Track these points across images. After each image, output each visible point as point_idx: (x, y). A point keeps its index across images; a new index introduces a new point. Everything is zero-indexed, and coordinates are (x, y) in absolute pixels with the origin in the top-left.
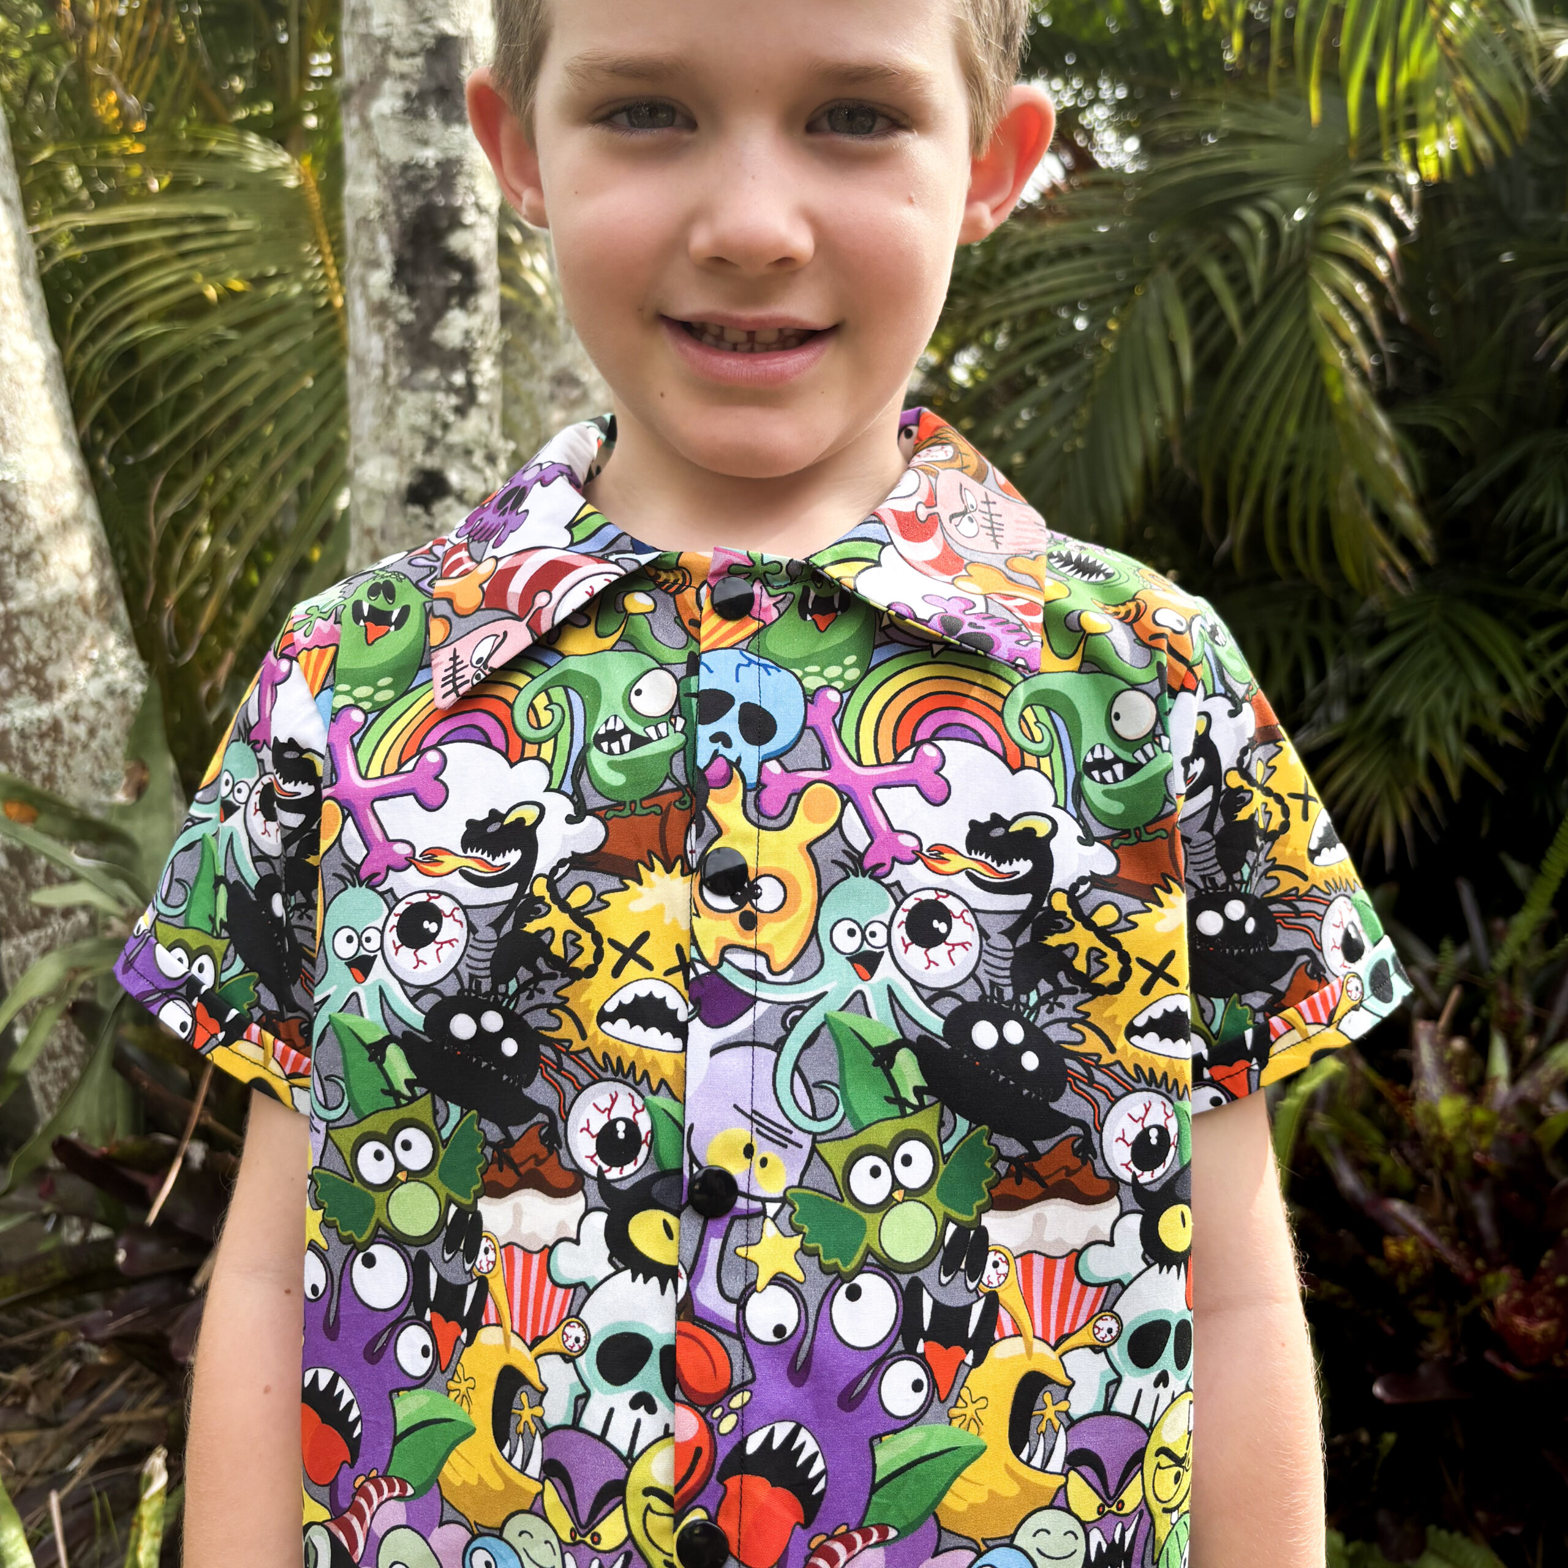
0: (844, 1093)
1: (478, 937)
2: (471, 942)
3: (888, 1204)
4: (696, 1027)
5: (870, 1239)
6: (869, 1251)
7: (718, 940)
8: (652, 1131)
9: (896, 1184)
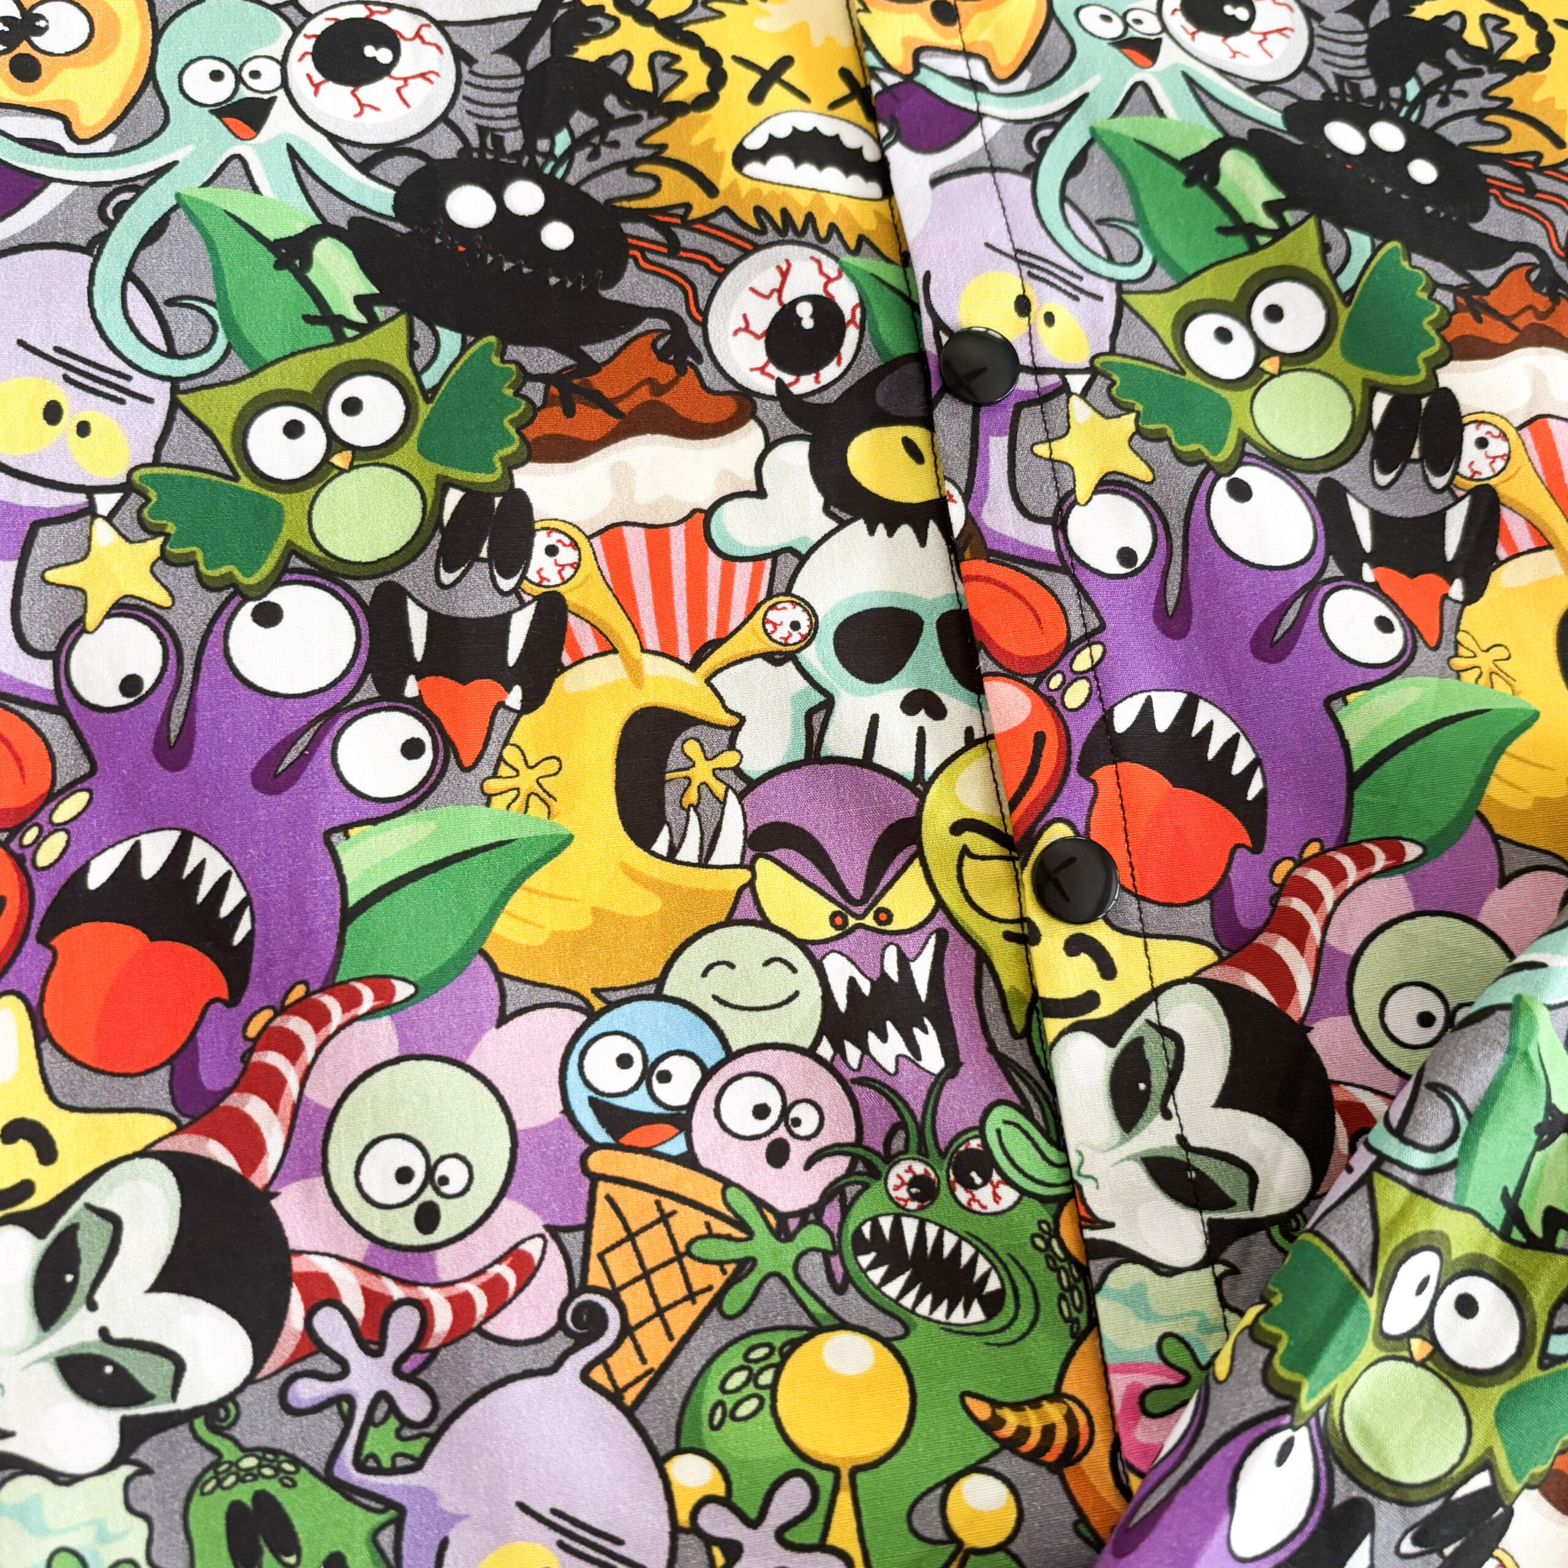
0: (1147, 233)
1: (476, 68)
2: (466, 76)
3: (1254, 378)
4: (899, 156)
5: (1239, 422)
6: (1244, 439)
7: (906, 41)
8: (862, 304)
9: (1263, 351)
